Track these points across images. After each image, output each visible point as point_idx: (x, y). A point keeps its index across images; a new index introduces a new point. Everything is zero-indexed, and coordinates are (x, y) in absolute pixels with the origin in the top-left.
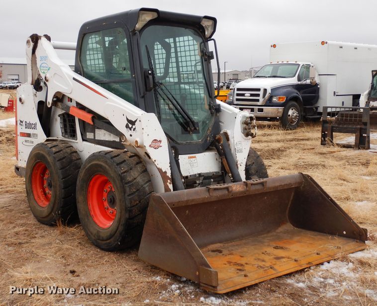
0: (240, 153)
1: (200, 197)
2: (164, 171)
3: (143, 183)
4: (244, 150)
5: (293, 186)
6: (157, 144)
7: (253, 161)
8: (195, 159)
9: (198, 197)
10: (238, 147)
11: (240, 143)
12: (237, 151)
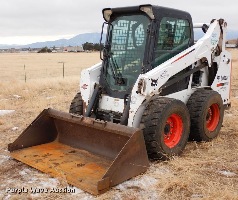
0: (134, 105)
6: (85, 87)
8: (118, 101)
10: (133, 99)
11: (135, 97)
12: (132, 102)
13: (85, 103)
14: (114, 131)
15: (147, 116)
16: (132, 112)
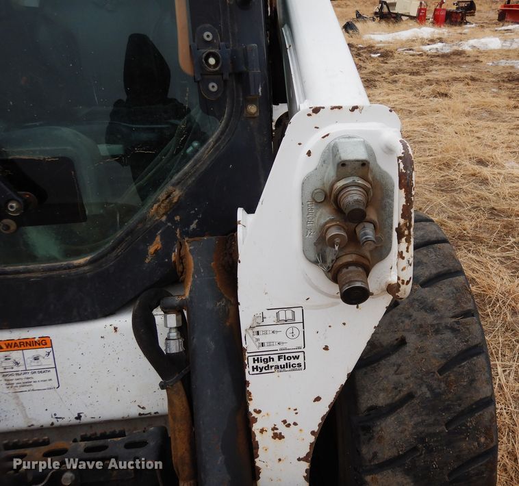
8: (41, 352)
11: (289, 317)
12: (261, 365)
16: (282, 429)
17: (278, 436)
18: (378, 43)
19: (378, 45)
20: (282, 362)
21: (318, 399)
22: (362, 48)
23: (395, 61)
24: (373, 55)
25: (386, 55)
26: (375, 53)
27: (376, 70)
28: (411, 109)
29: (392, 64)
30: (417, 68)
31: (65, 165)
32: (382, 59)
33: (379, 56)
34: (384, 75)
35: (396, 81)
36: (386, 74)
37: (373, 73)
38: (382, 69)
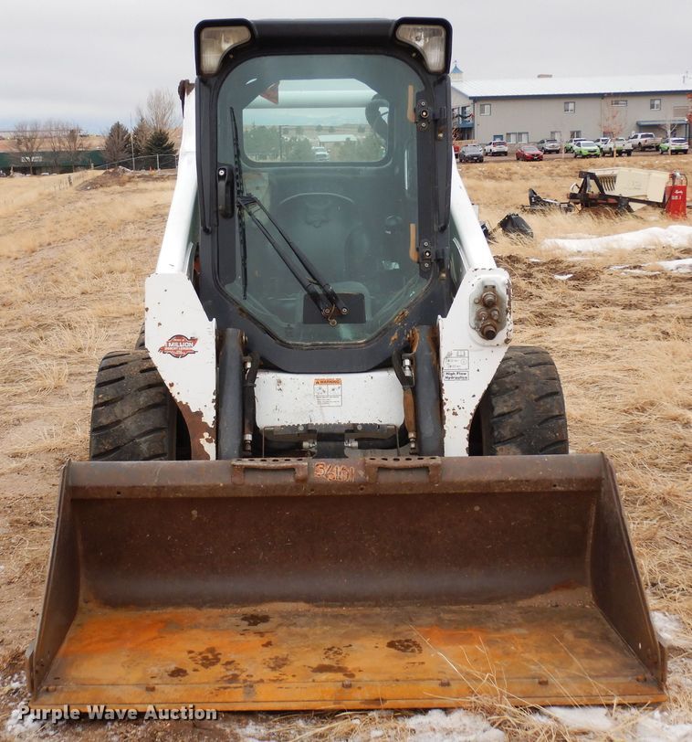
0: (460, 382)
1: (201, 483)
2: (193, 410)
3: (136, 434)
4: (472, 374)
5: (558, 488)
7: (522, 406)
8: (336, 386)
9: (193, 483)
10: (451, 364)
11: (462, 354)
12: (449, 376)
13: (199, 414)
14: (488, 484)
15: (516, 417)
16: (457, 410)
17: (455, 414)
18: (572, 255)
19: (570, 259)
20: (459, 376)
21: (474, 396)
22: (537, 264)
23: (600, 287)
24: (557, 277)
25: (582, 277)
26: (562, 274)
27: (560, 301)
28: (609, 353)
29: (592, 291)
30: (640, 298)
31: (360, 297)
32: (576, 283)
33: (570, 279)
34: (572, 309)
35: (593, 317)
36: (578, 307)
37: (553, 305)
38: (572, 300)
